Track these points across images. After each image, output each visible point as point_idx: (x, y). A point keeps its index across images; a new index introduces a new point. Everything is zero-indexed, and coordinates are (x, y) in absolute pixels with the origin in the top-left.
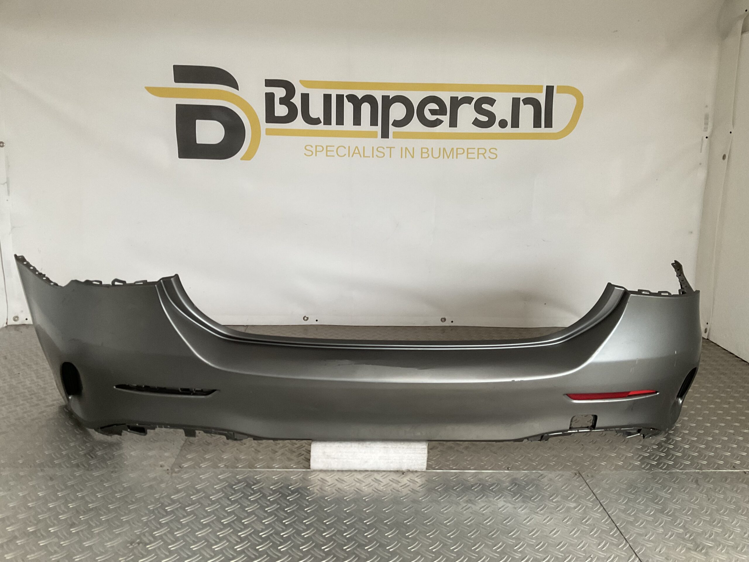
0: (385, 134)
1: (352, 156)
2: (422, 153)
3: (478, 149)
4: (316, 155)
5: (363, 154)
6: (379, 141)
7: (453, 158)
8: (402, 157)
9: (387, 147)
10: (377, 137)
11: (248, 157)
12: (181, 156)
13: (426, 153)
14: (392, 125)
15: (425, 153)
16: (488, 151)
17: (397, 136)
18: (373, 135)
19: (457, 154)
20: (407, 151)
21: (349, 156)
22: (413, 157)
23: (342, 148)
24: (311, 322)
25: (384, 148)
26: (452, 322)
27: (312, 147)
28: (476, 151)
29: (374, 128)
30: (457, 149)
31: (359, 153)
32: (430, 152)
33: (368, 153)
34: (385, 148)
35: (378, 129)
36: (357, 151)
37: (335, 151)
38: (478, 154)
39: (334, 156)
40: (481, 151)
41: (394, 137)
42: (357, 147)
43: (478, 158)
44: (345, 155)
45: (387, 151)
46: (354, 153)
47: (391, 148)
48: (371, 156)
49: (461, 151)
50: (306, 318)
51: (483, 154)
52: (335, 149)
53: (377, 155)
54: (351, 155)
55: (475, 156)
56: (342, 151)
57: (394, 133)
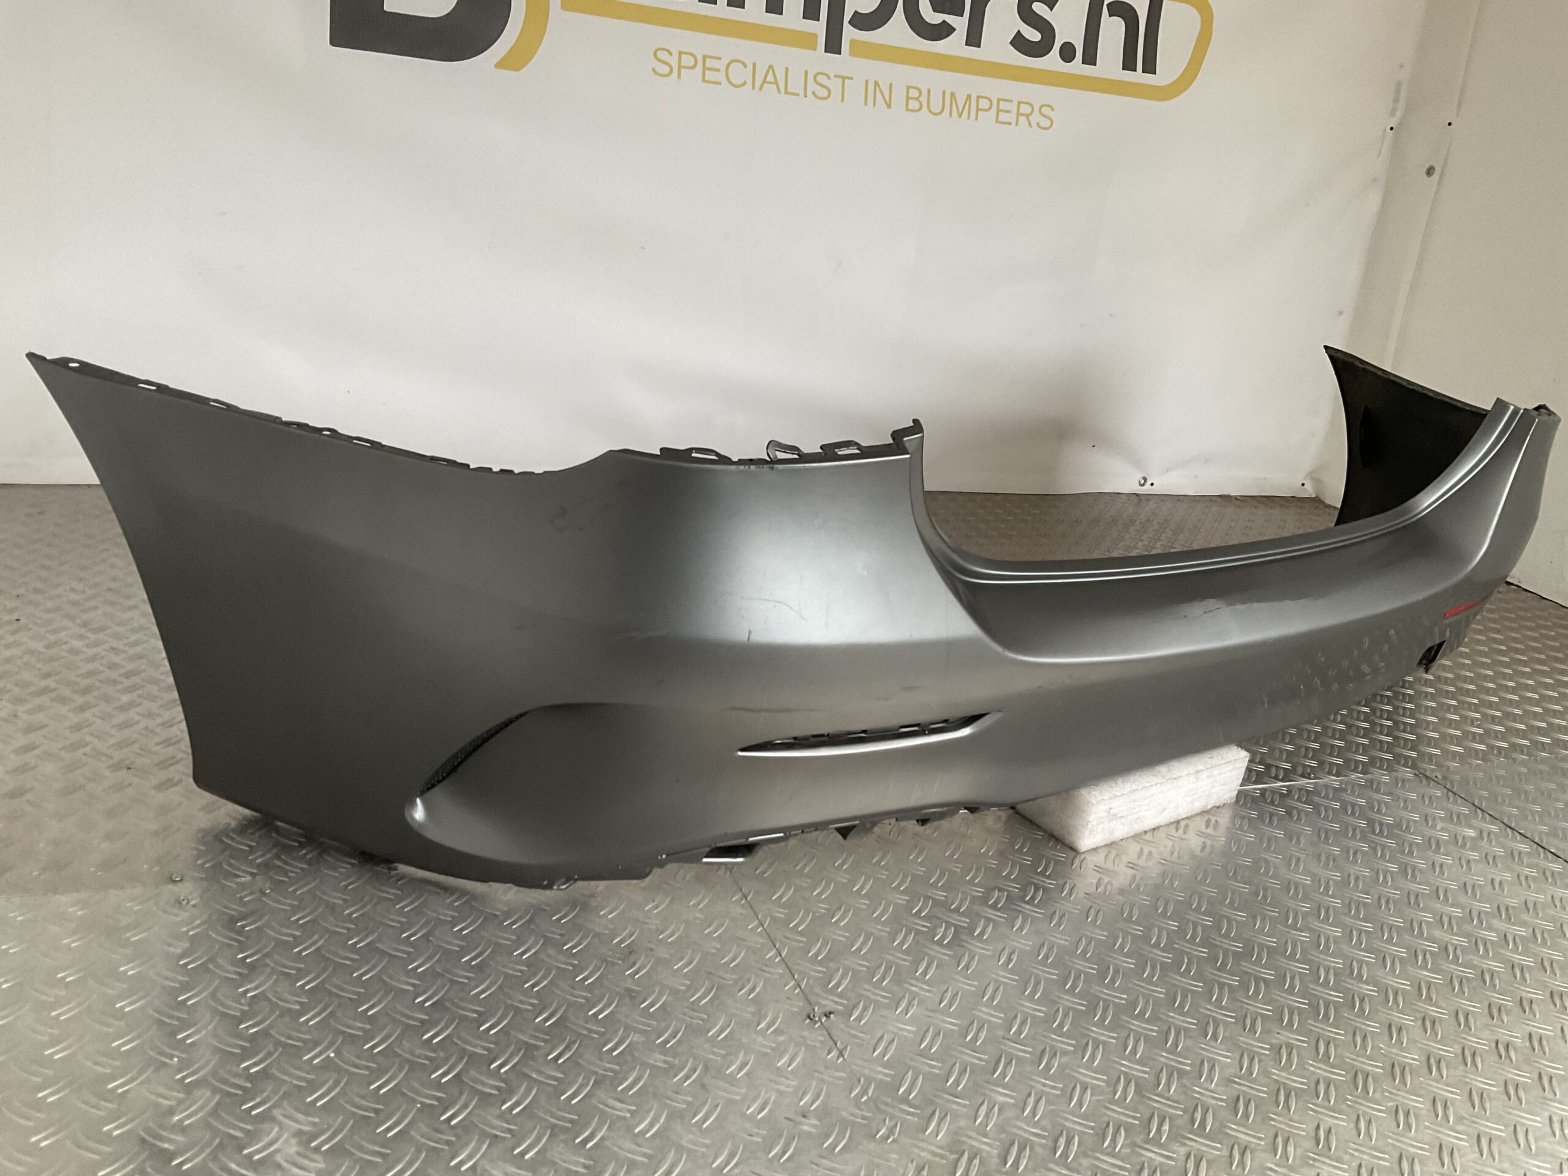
0: (833, 45)
1: (761, 89)
2: (908, 98)
3: (1019, 103)
4: (679, 76)
5: (783, 84)
6: (820, 57)
7: (969, 118)
8: (866, 104)
9: (835, 76)
10: (815, 49)
11: (514, 61)
12: (337, 39)
13: (917, 99)
14: (850, 22)
15: (915, 99)
16: (1036, 110)
17: (859, 50)
18: (806, 41)
19: (978, 110)
20: (877, 89)
21: (753, 88)
22: (889, 106)
23: (741, 65)
25: (829, 78)
27: (670, 54)
28: (1013, 107)
29: (810, 25)
30: (978, 97)
31: (776, 83)
32: (924, 99)
33: (796, 84)
34: (832, 76)
35: (819, 28)
36: (770, 78)
37: (723, 69)
38: (1019, 114)
39: (720, 83)
40: (1025, 109)
41: (852, 53)
42: (771, 67)
43: (1017, 124)
44: (745, 83)
45: (835, 85)
46: (764, 81)
47: (844, 78)
48: (802, 94)
49: (984, 104)
51: (1028, 116)
52: (721, 65)
53: (814, 93)
54: (758, 84)
55: (1012, 117)
56: (738, 74)
57: (852, 42)
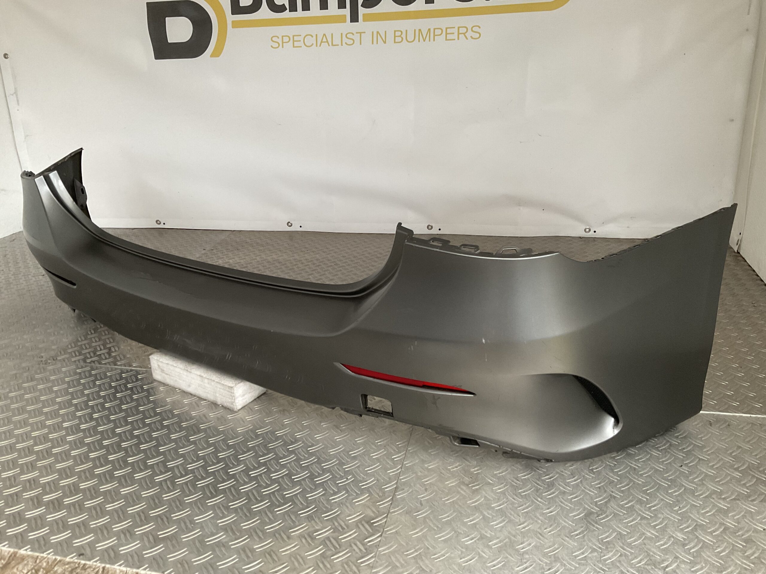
0: (354, 18)
1: (320, 46)
2: (395, 37)
3: (459, 28)
4: (283, 47)
5: (331, 41)
6: (349, 26)
7: (430, 41)
8: (373, 43)
9: (357, 33)
10: (345, 22)
11: (216, 54)
12: (156, 58)
13: (400, 36)
14: (362, 6)
16: (469, 30)
17: (367, 18)
18: (340, 19)
19: (434, 35)
20: (379, 35)
21: (317, 46)
22: (385, 42)
23: (310, 37)
24: (295, 228)
25: (353, 34)
26: (440, 229)
27: (278, 38)
28: (455, 30)
29: (342, 12)
30: (434, 29)
31: (327, 42)
32: (404, 36)
33: (337, 41)
34: (355, 34)
35: (347, 12)
36: (325, 40)
37: (302, 41)
38: (459, 34)
39: (301, 47)
40: (462, 30)
41: (364, 20)
42: (324, 35)
43: (458, 39)
44: (313, 44)
45: (357, 37)
46: (322, 42)
47: (361, 33)
48: (340, 44)
49: (438, 32)
50: (289, 224)
51: (464, 34)
52: (301, 38)
53: (346, 43)
54: (319, 45)
55: (455, 36)
56: (309, 41)
57: (364, 15)
